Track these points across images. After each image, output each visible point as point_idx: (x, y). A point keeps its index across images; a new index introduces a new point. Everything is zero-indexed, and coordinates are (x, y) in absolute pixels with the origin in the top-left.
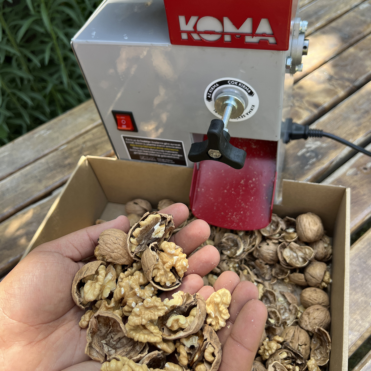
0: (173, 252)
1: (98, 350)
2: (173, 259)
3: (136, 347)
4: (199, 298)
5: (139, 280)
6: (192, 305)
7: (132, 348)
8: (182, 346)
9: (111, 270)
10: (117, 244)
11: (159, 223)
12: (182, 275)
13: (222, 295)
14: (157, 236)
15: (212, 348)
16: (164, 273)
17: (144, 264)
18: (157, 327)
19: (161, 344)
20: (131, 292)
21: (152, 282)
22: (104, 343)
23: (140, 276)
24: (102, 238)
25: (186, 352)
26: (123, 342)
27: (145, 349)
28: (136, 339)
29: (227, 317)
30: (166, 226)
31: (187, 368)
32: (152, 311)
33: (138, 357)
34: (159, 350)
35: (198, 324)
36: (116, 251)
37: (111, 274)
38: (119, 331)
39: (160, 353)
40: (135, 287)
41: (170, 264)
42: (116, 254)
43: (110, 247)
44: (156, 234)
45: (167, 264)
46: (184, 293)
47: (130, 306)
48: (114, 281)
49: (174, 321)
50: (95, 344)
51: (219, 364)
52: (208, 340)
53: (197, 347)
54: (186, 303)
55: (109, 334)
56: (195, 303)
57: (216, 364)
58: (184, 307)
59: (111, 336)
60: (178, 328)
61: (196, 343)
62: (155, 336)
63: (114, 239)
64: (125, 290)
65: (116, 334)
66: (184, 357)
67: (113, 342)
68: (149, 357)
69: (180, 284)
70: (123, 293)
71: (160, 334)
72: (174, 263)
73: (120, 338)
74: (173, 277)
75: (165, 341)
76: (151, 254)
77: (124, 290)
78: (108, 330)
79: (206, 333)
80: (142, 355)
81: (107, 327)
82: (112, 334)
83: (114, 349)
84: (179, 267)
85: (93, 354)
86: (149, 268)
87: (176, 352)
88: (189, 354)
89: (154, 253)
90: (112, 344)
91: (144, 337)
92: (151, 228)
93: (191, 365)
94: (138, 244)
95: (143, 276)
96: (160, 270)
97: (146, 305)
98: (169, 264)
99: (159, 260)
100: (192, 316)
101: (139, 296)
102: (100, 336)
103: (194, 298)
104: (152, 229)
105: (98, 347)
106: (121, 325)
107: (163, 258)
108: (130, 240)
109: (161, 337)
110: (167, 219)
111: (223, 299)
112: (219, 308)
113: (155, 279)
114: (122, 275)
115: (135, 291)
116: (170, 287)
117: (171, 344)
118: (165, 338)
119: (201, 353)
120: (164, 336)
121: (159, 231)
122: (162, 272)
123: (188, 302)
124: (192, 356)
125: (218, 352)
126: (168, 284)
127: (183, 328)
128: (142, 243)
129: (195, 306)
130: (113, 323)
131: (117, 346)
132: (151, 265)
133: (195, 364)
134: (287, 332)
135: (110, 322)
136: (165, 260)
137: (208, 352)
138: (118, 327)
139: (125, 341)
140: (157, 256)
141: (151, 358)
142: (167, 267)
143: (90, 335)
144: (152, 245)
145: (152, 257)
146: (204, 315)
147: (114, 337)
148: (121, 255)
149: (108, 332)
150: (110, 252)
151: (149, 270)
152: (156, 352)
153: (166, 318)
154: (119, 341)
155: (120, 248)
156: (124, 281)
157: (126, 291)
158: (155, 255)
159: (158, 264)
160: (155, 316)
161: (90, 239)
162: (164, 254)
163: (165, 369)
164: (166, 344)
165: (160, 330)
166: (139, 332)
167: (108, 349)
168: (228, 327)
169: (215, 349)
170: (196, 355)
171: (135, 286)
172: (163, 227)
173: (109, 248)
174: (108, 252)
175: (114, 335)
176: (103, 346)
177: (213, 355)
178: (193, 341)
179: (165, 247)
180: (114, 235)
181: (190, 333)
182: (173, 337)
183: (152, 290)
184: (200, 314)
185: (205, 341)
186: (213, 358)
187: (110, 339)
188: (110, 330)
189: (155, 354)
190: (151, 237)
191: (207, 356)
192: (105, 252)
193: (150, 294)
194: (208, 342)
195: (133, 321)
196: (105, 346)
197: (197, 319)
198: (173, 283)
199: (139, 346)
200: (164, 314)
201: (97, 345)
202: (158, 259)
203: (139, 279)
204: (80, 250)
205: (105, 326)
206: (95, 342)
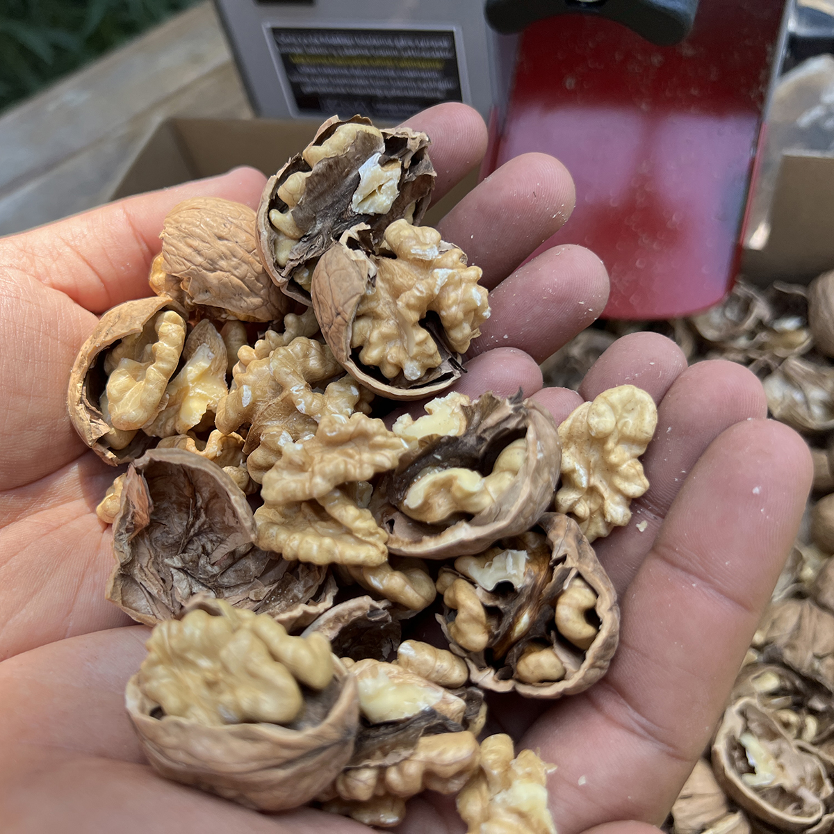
0: (432, 254)
1: (154, 591)
2: (432, 276)
3: (290, 587)
4: (534, 407)
5: (305, 361)
6: (507, 429)
7: (278, 588)
8: (462, 584)
9: (208, 336)
10: (226, 242)
11: (377, 156)
12: (465, 343)
13: (619, 407)
14: (369, 208)
15: (588, 592)
16: (395, 332)
17: (321, 297)
18: (368, 513)
19: (381, 576)
20: (275, 401)
21: (351, 365)
22: (175, 568)
23: (308, 350)
24: (175, 220)
25: (483, 604)
26: (247, 570)
27: (324, 594)
28: (288, 553)
29: (637, 487)
30: (404, 170)
31: (484, 664)
32: (351, 451)
33: (298, 611)
34: (377, 595)
35: (530, 499)
36: (223, 263)
37: (207, 351)
38: (232, 527)
39: (380, 605)
40: (290, 378)
41: (421, 292)
42: (226, 274)
43: (200, 248)
44: (364, 200)
45: (408, 293)
46: (472, 400)
47: (273, 446)
48: (220, 376)
49: (434, 489)
50: (145, 569)
51: (612, 653)
52: (569, 563)
53: (526, 587)
54: (483, 427)
55: (195, 538)
56: (519, 423)
57: (603, 653)
58: (471, 440)
59: (203, 547)
60: (448, 513)
61: (522, 574)
62: (361, 542)
63: (216, 221)
64: (253, 393)
65: (222, 541)
66: (474, 619)
67: (209, 568)
68: (337, 618)
69: (457, 375)
70: (246, 402)
71: (378, 536)
72: (436, 292)
73: (237, 556)
74: (432, 346)
75: (397, 562)
76: (348, 258)
77: (250, 393)
78: (193, 525)
79: (561, 533)
80: (312, 609)
81: (188, 513)
82: (204, 540)
83: (210, 589)
84: (454, 309)
85: (134, 602)
86: (340, 309)
87: (440, 606)
88: (491, 612)
89: (360, 255)
90: (205, 572)
91: (320, 546)
92: (347, 175)
93: (499, 654)
94: (297, 234)
95: (319, 349)
96: (383, 319)
97: (327, 430)
98: (418, 294)
99: (379, 282)
100: (503, 471)
101: (303, 412)
102: (163, 545)
103: (512, 406)
104: (353, 180)
105: (153, 580)
106: (233, 498)
107: (392, 274)
108: (268, 217)
109: (382, 547)
110: (410, 142)
111: (625, 424)
112: (605, 453)
113: (362, 353)
114: (244, 351)
115: (291, 394)
116: (419, 384)
117: (420, 577)
118: (400, 550)
119: (542, 611)
120: (394, 546)
121: (376, 187)
122: (387, 327)
123: (492, 420)
124: (506, 617)
125: (611, 609)
126: (413, 371)
127: (471, 510)
128: (316, 231)
129: (520, 433)
130: (210, 499)
131: (225, 581)
132: (348, 296)
133: (515, 650)
134: (776, 615)
135: (198, 495)
136: (399, 281)
137: (570, 605)
138: (229, 511)
139: (253, 567)
140: (372, 268)
141: (347, 621)
142: (409, 306)
143: (126, 536)
144: (352, 232)
145: (351, 270)
146: (553, 470)
147: (213, 551)
148: (242, 280)
149: (192, 533)
150: (200, 265)
151: (339, 318)
152: (366, 601)
153: (401, 482)
154: (231, 566)
155: (239, 256)
156: (252, 368)
157: (259, 396)
158: (361, 262)
159: (375, 298)
160: (361, 466)
161: (136, 237)
162: (399, 264)
163: (398, 663)
164: (403, 575)
165: (380, 525)
166: (302, 531)
167: (191, 589)
168: (638, 526)
169: (596, 595)
170: (521, 616)
171: (291, 376)
172: (394, 172)
173: (199, 253)
174: (193, 267)
175: (212, 541)
176: (172, 576)
177: (591, 616)
178: (505, 569)
179: (400, 237)
180: (215, 210)
181: (500, 531)
182: (430, 545)
183: (353, 397)
184: (538, 461)
185: (560, 566)
186: (588, 630)
187: (199, 557)
188: (197, 526)
189: (360, 608)
190: (346, 210)
191: (568, 620)
192: (184, 267)
193: (343, 406)
194: (571, 569)
195: (278, 486)
196: (178, 576)
197: (528, 481)
198: (430, 370)
199: (302, 583)
200: (397, 463)
201: (150, 575)
202: (375, 277)
203: (306, 356)
204: (102, 270)
205: (180, 510)
206: (144, 565)
